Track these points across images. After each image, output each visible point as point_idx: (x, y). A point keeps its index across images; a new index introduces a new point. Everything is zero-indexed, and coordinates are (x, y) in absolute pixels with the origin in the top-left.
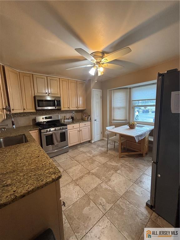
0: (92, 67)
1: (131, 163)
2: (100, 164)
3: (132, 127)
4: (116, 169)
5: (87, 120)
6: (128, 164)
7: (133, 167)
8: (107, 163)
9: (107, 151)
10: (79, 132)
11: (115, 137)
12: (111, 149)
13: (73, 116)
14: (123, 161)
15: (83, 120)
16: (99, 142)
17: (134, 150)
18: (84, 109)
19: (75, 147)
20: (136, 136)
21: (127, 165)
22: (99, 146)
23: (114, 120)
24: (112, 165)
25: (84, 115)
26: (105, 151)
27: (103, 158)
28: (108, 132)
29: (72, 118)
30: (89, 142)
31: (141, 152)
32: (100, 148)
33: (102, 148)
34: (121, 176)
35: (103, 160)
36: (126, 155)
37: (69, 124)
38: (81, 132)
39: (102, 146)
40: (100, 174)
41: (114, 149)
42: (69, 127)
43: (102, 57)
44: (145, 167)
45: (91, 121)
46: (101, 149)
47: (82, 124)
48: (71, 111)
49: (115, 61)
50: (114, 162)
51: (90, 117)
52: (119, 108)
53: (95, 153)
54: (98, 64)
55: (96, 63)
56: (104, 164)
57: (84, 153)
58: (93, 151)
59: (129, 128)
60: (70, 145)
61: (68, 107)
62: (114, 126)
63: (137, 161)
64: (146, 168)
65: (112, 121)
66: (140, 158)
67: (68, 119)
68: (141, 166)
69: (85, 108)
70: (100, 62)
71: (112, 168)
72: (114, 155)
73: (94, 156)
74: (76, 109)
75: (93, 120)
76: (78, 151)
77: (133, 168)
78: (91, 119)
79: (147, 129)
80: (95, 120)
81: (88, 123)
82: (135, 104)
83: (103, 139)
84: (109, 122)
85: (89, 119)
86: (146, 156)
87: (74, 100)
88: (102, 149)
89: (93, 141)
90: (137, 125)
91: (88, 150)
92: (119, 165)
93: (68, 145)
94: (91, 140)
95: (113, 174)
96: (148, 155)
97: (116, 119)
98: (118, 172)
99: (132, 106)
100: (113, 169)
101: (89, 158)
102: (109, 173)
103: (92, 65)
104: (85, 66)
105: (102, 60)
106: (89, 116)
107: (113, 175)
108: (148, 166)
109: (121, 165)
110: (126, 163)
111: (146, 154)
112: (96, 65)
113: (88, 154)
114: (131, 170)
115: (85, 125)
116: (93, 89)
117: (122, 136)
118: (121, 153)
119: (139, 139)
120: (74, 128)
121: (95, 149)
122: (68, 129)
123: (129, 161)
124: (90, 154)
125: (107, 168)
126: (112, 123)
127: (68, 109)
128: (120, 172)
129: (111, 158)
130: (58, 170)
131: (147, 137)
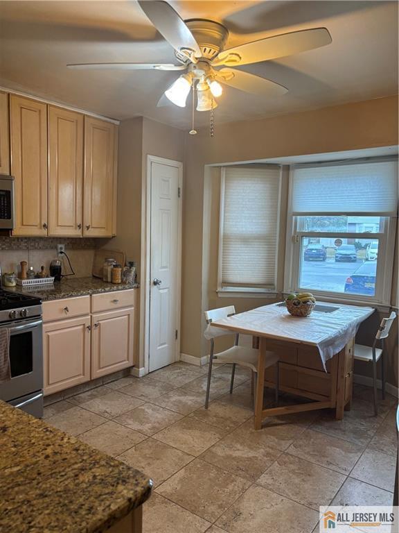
0: (176, 75)
1: (301, 443)
2: (187, 457)
4: (252, 472)
5: (123, 283)
6: (292, 450)
7: (309, 458)
8: (214, 449)
9: (207, 407)
10: (88, 334)
11: (237, 351)
12: (219, 399)
13: (58, 263)
14: (270, 440)
15: (100, 280)
16: (167, 373)
17: (304, 395)
18: (109, 234)
19: (67, 396)
21: (287, 454)
22: (168, 388)
23: (226, 283)
24: (234, 458)
25: (106, 260)
26: (197, 406)
27: (197, 433)
29: (55, 271)
30: (128, 373)
31: (330, 401)
32: (175, 398)
33: (185, 394)
34: (275, 495)
35: (196, 441)
36: (278, 417)
37: (46, 299)
38: (95, 331)
39: (184, 390)
40: (194, 495)
41: (231, 397)
42: (50, 308)
44: (351, 455)
45: (138, 288)
46: (180, 402)
47: (103, 299)
48: (51, 242)
50: (239, 446)
51: (134, 269)
53: (156, 415)
54: (201, 69)
55: (194, 62)
56: (202, 457)
57: (116, 418)
58: (150, 411)
59: (288, 313)
60: (48, 390)
61: (44, 222)
62: (231, 309)
63: (320, 436)
64: (354, 457)
65: (219, 289)
66: (327, 424)
67: (38, 276)
68: (337, 452)
69: (114, 232)
70: (211, 59)
71: (239, 469)
72: (234, 419)
73: (156, 430)
74: (76, 233)
75: (146, 280)
77: (313, 460)
78: (137, 277)
80: (155, 283)
81: (125, 295)
82: (302, 226)
83: (180, 362)
84: (209, 292)
85: (131, 278)
86: (345, 415)
87: (67, 193)
88: (184, 399)
89: (142, 371)
91: (131, 407)
92: (259, 453)
93: (39, 391)
94: (136, 365)
95: (244, 490)
96: (351, 413)
97: (234, 277)
98: (264, 479)
100: (240, 472)
101: (137, 438)
102: (230, 487)
103: (181, 65)
104: (151, 66)
106: (132, 264)
107: (246, 497)
108: (359, 450)
109: (268, 454)
110: (285, 445)
111: (347, 408)
112: (195, 71)
113: (130, 422)
114: (306, 471)
115: (115, 301)
116: (149, 156)
117: (261, 342)
118: (263, 409)
120: (69, 314)
121: (156, 399)
122: (45, 317)
123: (292, 438)
124: (141, 423)
125: (219, 469)
126: (220, 295)
127: (43, 233)
128: (270, 481)
129: (227, 431)
131: (348, 348)
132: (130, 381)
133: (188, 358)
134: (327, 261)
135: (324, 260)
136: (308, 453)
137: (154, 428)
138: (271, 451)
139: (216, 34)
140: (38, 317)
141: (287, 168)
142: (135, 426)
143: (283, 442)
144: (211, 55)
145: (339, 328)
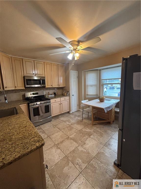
0: (69, 53)
1: (102, 129)
2: (76, 130)
3: (102, 100)
4: (89, 135)
5: (67, 95)
6: (99, 131)
7: (103, 132)
8: (82, 129)
9: (82, 120)
10: (60, 105)
11: (89, 109)
12: (85, 118)
13: (55, 92)
14: (95, 128)
15: (63, 95)
16: (76, 113)
17: (104, 119)
18: (64, 86)
19: (57, 117)
20: (104, 108)
21: (98, 131)
22: (76, 116)
23: (87, 95)
24: (87, 132)
25: (64, 91)
26: (81, 120)
27: (79, 125)
28: (83, 105)
29: (55, 94)
30: (68, 112)
31: (109, 120)
32: (77, 118)
33: (79, 117)
34: (93, 140)
35: (79, 127)
36: (97, 123)
37: (52, 99)
38: (61, 105)
39: (79, 116)
40: (77, 138)
41: (88, 118)
42: (52, 101)
43: (78, 45)
44: (113, 132)
45: (69, 96)
46: (77, 119)
47: (62, 99)
48: (54, 88)
49: (88, 49)
50: (88, 129)
51: (69, 93)
52: (91, 86)
53: (73, 121)
54: (74, 51)
55: (73, 50)
56: (80, 131)
57: (65, 121)
58: (71, 120)
59: (100, 101)
60: (52, 116)
61: (52, 85)
62: (88, 100)
63: (106, 128)
64: (113, 133)
65: (86, 96)
66: (108, 125)
67: (51, 95)
68: (109, 132)
69: (65, 86)
70: (76, 49)
71: (87, 134)
72: (88, 123)
73: (72, 124)
74: (58, 86)
75: (71, 95)
76: (60, 120)
77: (103, 133)
78: (69, 94)
79: (113, 102)
80: (73, 95)
81: (67, 98)
82: (104, 82)
83: (79, 111)
84: (84, 97)
85: (68, 94)
86: (113, 123)
87: (56, 80)
88: (78, 118)
89: (71, 112)
90: (106, 99)
91: (68, 119)
92: (92, 131)
93: (51, 116)
94: (70, 111)
95: (87, 138)
96: (114, 123)
97: (89, 94)
98: (92, 136)
99: (101, 84)
100: (87, 135)
101: (68, 126)
102: (84, 138)
103: (70, 51)
104: (64, 52)
105: (78, 48)
106: (68, 92)
107: (87, 140)
108: (115, 131)
109: (94, 131)
110: (98, 129)
111: (113, 122)
112: (73, 52)
113: (67, 122)
114: (101, 135)
115: (65, 99)
116: (71, 71)
117: (94, 108)
118: (94, 121)
119: (107, 110)
120: (56, 102)
121: (73, 118)
122: (51, 102)
123: (100, 128)
124: (69, 123)
125: (83, 133)
126: (86, 97)
127: (52, 87)
128: (93, 137)
129: (86, 125)
130: (42, 138)
131: (113, 109)
132: (69, 114)
133: (80, 110)
134: (115, 89)
135: (114, 89)
136: (103, 131)
137: (71, 124)
138: (94, 130)
139: (77, 43)
140: (50, 102)
141: (100, 70)
142: (68, 123)
143: (97, 129)
144: (76, 48)
145: (110, 104)
